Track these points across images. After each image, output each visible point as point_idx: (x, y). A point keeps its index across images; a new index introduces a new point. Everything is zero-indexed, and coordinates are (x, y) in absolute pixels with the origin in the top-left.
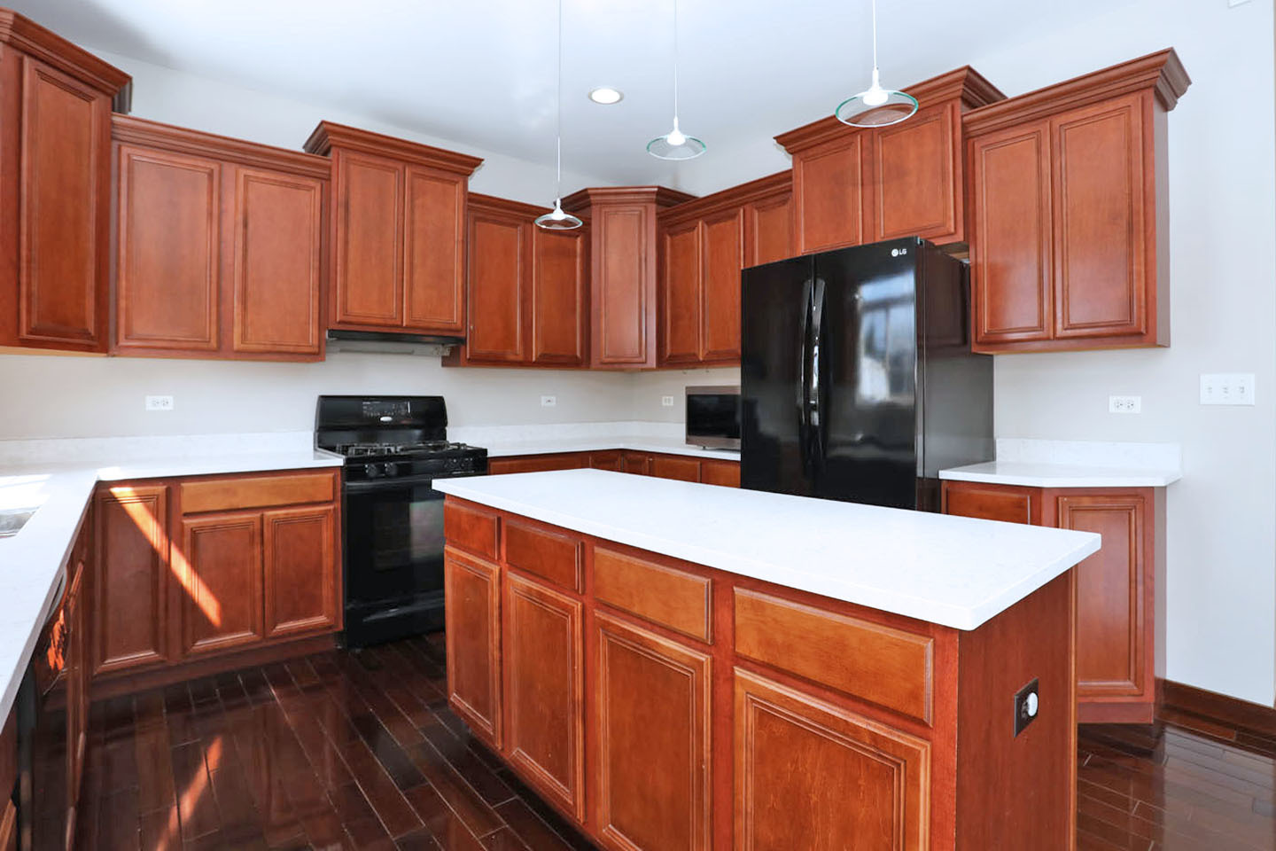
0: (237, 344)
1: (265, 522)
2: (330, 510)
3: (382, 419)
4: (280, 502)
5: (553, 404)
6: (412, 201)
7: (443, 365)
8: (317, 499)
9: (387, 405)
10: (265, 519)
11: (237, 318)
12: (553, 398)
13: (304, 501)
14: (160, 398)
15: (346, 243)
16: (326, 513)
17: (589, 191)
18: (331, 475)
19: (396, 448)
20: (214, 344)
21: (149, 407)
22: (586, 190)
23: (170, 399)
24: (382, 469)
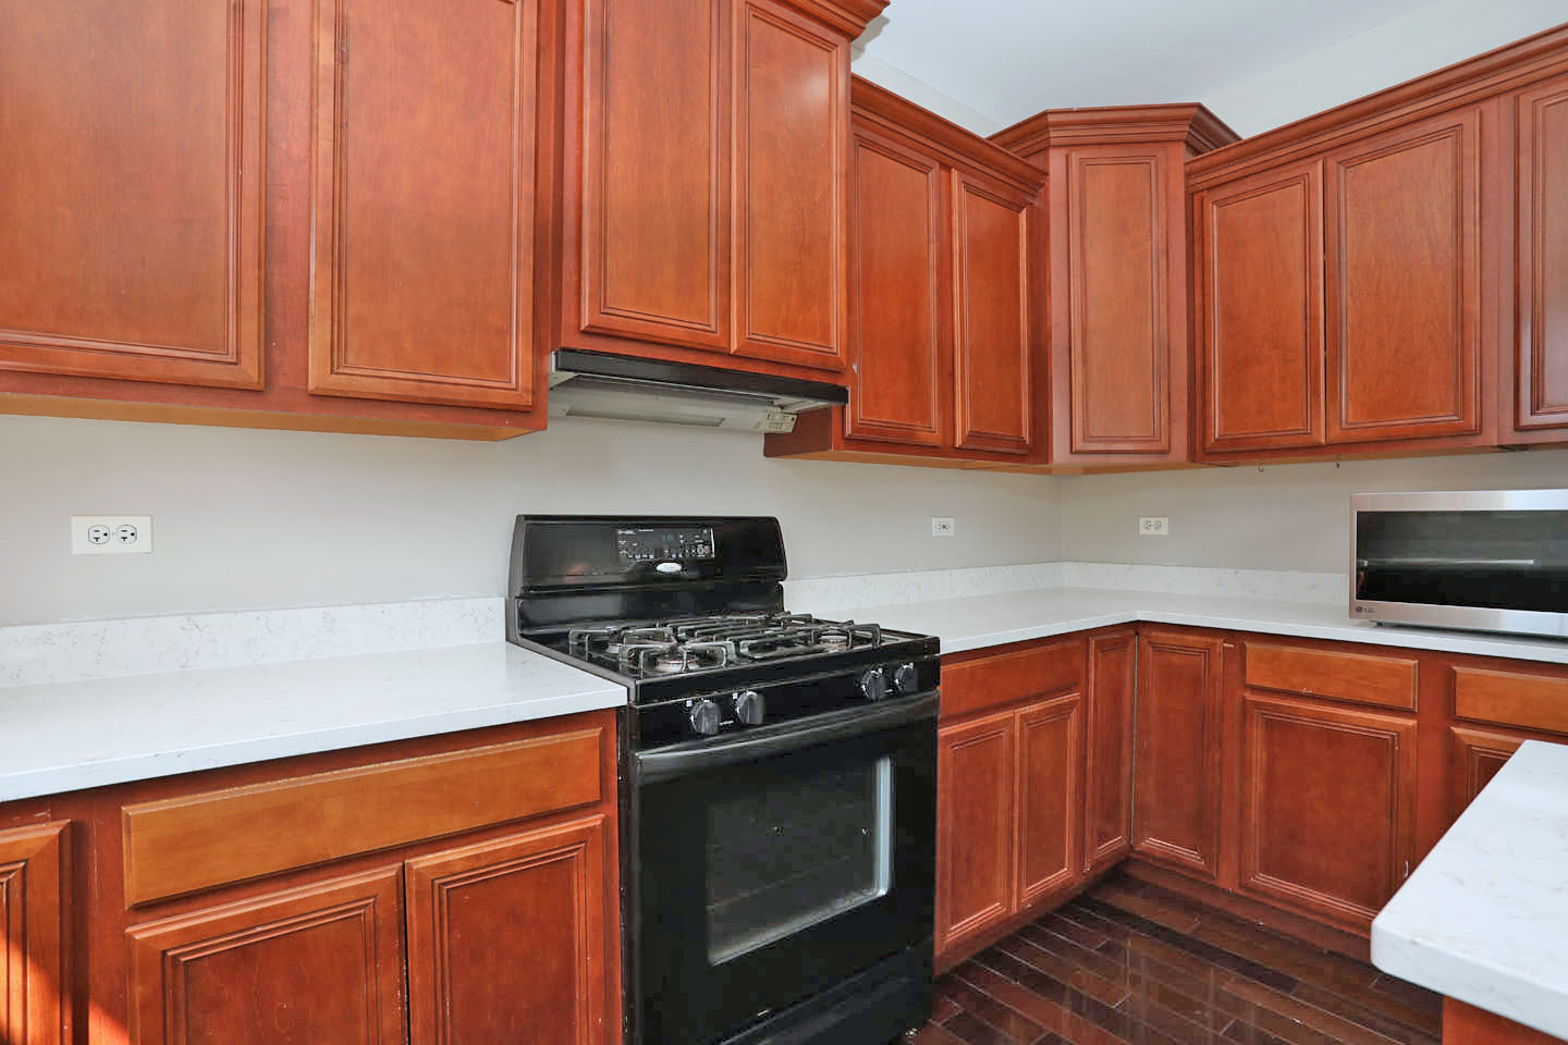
0: (318, 375)
1: (412, 887)
2: (592, 829)
3: (662, 567)
4: (457, 825)
5: (950, 532)
6: (746, 66)
7: (767, 453)
8: (559, 803)
9: (667, 537)
10: (411, 880)
11: (319, 307)
12: (950, 522)
13: (523, 813)
14: (113, 523)
15: (604, 137)
16: (582, 836)
17: (1051, 118)
18: (596, 732)
19: (737, 645)
20: (249, 372)
21: (80, 545)
22: (1045, 114)
23: (142, 524)
24: (726, 708)
